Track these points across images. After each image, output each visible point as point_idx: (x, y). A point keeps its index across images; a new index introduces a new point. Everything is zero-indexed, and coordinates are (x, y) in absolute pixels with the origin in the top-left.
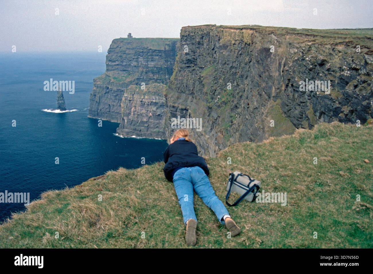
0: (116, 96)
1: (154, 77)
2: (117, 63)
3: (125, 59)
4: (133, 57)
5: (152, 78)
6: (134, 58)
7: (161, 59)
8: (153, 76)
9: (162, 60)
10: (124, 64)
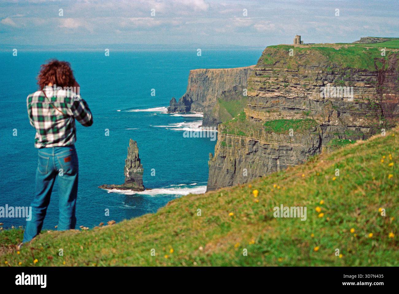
0: (276, 159)
1: (355, 123)
2: (276, 94)
3: (295, 87)
4: (315, 84)
5: (351, 125)
6: (316, 86)
7: (369, 87)
8: (353, 120)
9: (371, 89)
10: (292, 95)
